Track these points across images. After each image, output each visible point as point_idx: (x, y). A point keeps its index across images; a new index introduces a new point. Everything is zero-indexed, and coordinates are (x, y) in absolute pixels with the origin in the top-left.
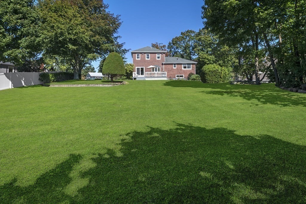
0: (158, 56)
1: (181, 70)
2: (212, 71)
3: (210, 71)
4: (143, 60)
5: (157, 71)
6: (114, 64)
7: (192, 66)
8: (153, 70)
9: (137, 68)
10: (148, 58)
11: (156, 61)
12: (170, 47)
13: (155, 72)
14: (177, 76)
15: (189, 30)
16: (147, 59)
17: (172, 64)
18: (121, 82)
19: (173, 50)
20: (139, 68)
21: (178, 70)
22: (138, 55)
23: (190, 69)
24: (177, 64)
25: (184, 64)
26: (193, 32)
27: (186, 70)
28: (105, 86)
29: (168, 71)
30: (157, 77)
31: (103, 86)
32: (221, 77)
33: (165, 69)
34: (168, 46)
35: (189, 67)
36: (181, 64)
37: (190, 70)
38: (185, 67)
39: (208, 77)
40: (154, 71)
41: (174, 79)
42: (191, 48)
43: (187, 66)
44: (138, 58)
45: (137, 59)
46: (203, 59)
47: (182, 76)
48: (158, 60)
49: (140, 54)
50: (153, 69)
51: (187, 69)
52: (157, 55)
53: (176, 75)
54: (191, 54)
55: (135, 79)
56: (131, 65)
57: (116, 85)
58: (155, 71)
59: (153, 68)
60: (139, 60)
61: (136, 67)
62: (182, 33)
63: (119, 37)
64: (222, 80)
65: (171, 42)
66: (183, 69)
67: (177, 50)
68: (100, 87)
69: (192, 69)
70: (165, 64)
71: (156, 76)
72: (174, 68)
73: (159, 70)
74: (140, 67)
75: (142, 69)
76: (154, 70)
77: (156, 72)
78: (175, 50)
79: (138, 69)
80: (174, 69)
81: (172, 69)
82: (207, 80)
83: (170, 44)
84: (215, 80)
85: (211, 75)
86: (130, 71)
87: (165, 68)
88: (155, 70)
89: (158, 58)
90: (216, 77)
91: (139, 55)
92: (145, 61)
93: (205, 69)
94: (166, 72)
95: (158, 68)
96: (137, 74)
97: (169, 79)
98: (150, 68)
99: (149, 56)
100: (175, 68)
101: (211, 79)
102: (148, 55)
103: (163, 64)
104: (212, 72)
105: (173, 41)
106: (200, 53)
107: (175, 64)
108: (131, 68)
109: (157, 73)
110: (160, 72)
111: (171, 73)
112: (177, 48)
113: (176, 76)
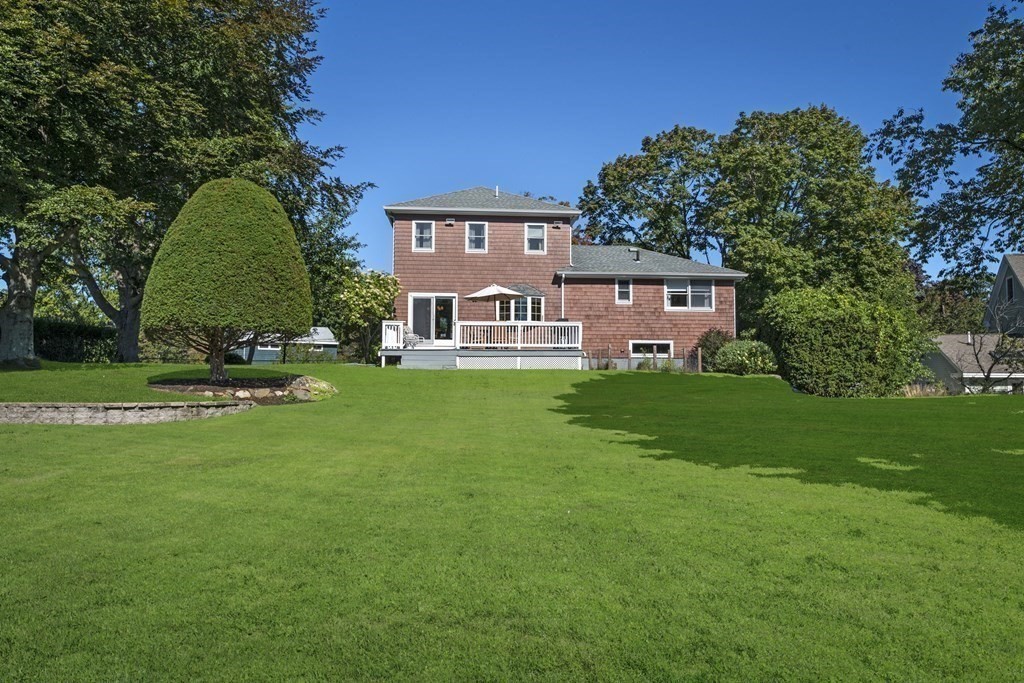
0: (537, 234)
1: (658, 312)
2: (823, 323)
3: (811, 323)
4: (450, 255)
5: (525, 318)
6: (216, 257)
7: (719, 295)
8: (505, 310)
9: (416, 300)
10: (478, 243)
11: (519, 261)
12: (590, 204)
13: (512, 322)
14: (637, 348)
15: (681, 127)
16: (468, 250)
17: (608, 281)
18: (277, 382)
19: (604, 220)
20: (428, 301)
21: (641, 313)
22: (421, 228)
23: (705, 309)
24: (639, 281)
25: (672, 282)
26: (704, 136)
27: (686, 314)
28: (115, 417)
29: (588, 317)
30: (527, 352)
31: (99, 419)
32: (871, 358)
33: (569, 308)
34: (582, 200)
35: (699, 301)
36: (659, 281)
37: (706, 314)
38: (677, 300)
39: (805, 355)
40: (508, 318)
41: (621, 365)
42: (690, 214)
43: (689, 294)
44: (421, 242)
45: (415, 249)
46: (759, 264)
47: (664, 348)
48: (532, 257)
49: (434, 223)
50: (501, 309)
51: (689, 309)
52: (527, 231)
53: (631, 342)
54: (689, 244)
55: (394, 360)
56: (379, 282)
57: (219, 412)
58: (517, 317)
59: (504, 299)
60: (430, 255)
61: (411, 296)
62: (646, 142)
63: (313, 112)
64: (879, 371)
65: (596, 182)
66: (668, 307)
67: (622, 221)
68: (73, 425)
69: (715, 310)
70: (570, 281)
71: (519, 346)
72: (618, 302)
73: (536, 309)
74: (432, 295)
75: (445, 306)
76: (508, 309)
77: (520, 324)
78: (614, 222)
79: (421, 305)
80: (621, 311)
81: (610, 306)
82: (797, 369)
83: (590, 190)
84: (843, 373)
85: (817, 344)
86: (368, 313)
87: (573, 303)
88: (517, 309)
89: (535, 244)
90: (848, 355)
91: (430, 225)
92: (461, 261)
93: (781, 312)
94: (580, 324)
95: (529, 300)
96: (416, 331)
97: (594, 362)
98: (488, 299)
99: (486, 236)
100: (625, 302)
101: (821, 368)
102: (479, 230)
103: (557, 280)
104: (827, 327)
105: (603, 176)
106: (742, 233)
107: (624, 283)
108: (375, 296)
109: (526, 328)
110: (542, 323)
111: (605, 329)
112: (625, 209)
113: (631, 348)
